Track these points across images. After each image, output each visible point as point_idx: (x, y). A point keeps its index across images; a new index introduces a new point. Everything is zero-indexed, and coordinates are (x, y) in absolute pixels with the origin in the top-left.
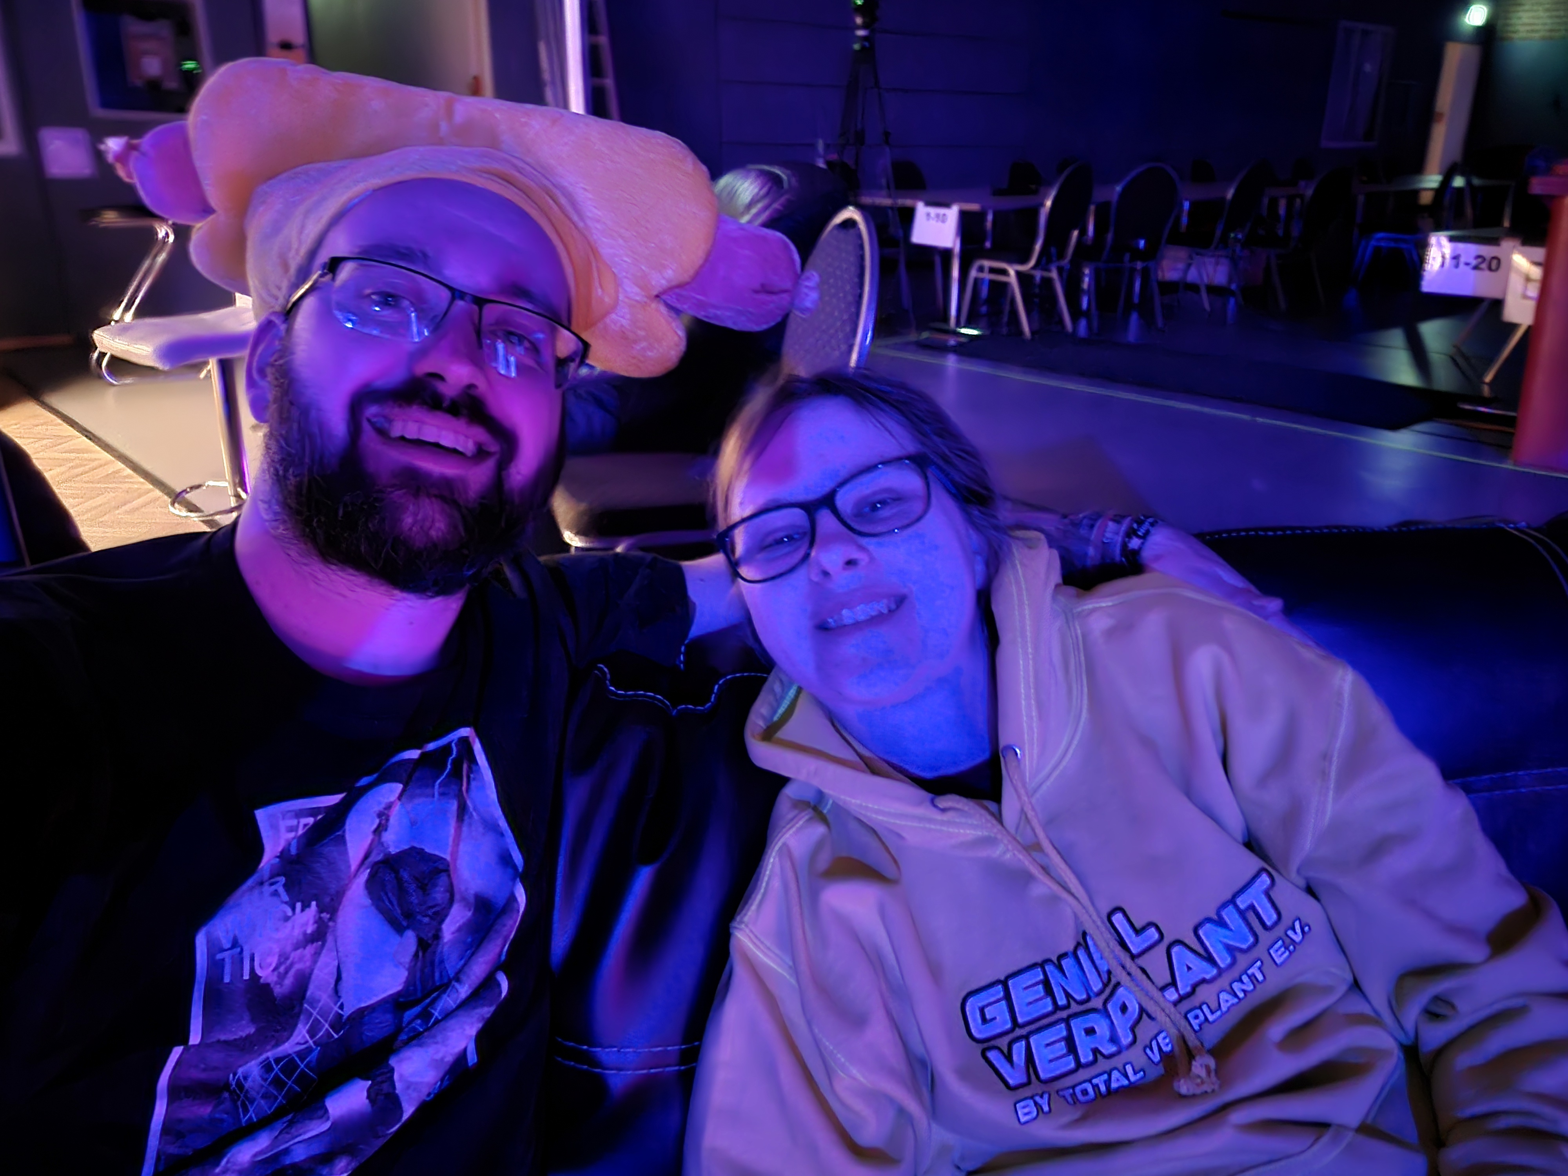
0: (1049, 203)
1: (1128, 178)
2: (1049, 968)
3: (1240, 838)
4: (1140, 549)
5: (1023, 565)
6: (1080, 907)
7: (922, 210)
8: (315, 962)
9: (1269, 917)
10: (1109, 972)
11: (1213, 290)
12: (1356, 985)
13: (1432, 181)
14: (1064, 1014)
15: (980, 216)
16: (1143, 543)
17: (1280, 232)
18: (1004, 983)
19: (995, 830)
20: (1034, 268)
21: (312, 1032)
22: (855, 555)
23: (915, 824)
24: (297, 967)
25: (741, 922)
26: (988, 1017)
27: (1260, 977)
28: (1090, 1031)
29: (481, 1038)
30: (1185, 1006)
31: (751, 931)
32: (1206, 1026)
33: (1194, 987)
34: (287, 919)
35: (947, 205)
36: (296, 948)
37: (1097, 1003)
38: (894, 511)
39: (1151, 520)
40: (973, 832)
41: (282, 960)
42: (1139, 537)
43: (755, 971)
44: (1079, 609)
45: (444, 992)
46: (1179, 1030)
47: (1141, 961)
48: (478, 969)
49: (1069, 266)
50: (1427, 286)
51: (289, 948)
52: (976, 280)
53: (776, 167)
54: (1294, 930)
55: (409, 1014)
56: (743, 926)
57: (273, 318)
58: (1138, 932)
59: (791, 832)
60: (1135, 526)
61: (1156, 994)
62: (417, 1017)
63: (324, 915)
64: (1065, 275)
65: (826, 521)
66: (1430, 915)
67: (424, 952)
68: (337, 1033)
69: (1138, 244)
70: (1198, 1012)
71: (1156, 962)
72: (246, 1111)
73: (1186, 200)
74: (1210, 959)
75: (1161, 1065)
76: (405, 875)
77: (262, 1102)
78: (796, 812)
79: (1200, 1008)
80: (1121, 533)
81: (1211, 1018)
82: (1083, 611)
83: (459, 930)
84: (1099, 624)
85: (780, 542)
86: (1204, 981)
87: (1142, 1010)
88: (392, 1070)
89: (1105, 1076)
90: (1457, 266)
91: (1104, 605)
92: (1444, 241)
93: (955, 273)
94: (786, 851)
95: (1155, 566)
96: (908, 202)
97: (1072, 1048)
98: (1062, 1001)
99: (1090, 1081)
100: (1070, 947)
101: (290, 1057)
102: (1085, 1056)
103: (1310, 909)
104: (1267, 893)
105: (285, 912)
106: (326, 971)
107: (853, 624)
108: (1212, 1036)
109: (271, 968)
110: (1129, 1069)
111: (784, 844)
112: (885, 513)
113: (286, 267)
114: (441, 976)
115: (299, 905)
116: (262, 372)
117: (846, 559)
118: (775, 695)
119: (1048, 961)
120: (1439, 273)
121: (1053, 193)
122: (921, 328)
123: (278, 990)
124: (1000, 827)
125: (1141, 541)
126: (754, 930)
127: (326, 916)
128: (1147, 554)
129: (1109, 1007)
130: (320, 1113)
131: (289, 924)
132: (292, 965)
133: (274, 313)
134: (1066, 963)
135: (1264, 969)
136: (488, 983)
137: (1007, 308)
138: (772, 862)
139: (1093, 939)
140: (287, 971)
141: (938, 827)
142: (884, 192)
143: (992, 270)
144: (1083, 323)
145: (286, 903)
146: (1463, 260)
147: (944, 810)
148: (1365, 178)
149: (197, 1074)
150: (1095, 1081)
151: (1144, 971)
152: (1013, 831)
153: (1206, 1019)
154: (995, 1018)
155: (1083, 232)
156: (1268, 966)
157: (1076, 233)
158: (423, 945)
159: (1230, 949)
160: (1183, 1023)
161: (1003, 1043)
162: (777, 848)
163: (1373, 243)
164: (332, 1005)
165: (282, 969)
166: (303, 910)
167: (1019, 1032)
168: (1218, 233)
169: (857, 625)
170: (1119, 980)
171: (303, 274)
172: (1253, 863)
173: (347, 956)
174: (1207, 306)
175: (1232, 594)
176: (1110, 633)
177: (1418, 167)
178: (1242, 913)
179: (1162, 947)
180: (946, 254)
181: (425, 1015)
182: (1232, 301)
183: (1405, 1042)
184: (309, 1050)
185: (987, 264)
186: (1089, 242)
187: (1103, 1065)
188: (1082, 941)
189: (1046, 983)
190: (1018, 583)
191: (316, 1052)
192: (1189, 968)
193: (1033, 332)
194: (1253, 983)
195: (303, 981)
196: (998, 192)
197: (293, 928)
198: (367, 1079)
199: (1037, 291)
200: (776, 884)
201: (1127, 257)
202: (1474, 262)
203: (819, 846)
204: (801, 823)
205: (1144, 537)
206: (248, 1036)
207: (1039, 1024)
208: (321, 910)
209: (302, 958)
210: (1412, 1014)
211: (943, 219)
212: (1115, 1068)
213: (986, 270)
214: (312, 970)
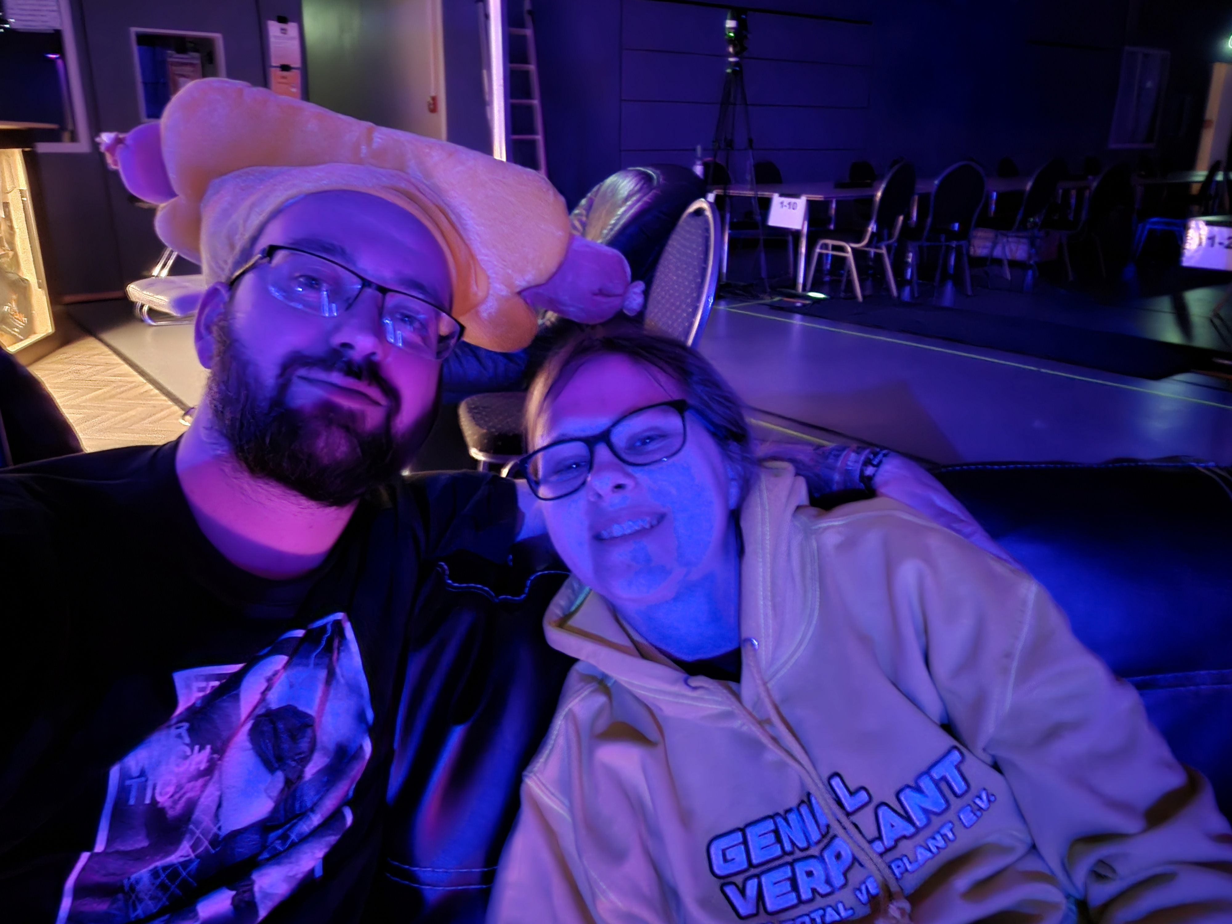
0: (879, 194)
1: (944, 174)
2: (779, 820)
3: (936, 719)
4: (874, 475)
5: (767, 489)
6: (803, 771)
7: (777, 199)
8: (202, 791)
9: (959, 786)
10: (828, 826)
11: (1013, 264)
12: (1033, 848)
13: (1200, 175)
14: (789, 859)
15: (825, 204)
16: (876, 471)
17: (1071, 217)
18: (742, 830)
19: (734, 707)
20: (868, 245)
21: (194, 848)
22: (622, 481)
23: (671, 699)
24: (188, 795)
25: (531, 772)
26: (729, 857)
27: (950, 835)
28: (810, 874)
29: (326, 859)
30: (889, 857)
31: (539, 779)
32: (906, 875)
33: (897, 841)
34: (186, 757)
35: (796, 196)
36: (190, 781)
37: (815, 851)
38: (658, 446)
39: (885, 452)
40: (718, 707)
41: (178, 790)
42: (874, 466)
43: (540, 812)
44: (816, 527)
45: (300, 820)
46: (883, 877)
47: (854, 818)
48: (329, 803)
49: (896, 244)
50: (1187, 262)
51: (184, 781)
52: (820, 255)
53: (650, 169)
54: (980, 798)
55: (273, 835)
56: (531, 775)
57: (219, 287)
58: (851, 794)
59: (577, 700)
60: (872, 456)
61: (865, 845)
62: (278, 838)
63: (215, 756)
64: (893, 252)
65: (602, 452)
66: (1093, 791)
67: (289, 788)
68: (214, 849)
69: (954, 227)
70: (900, 863)
71: (865, 819)
72: (135, 909)
73: (995, 191)
74: (908, 819)
75: (869, 905)
76: (281, 726)
77: (150, 902)
78: (582, 684)
79: (901, 860)
80: (861, 462)
81: (909, 867)
82: (820, 528)
83: (319, 771)
84: (831, 539)
85: (569, 467)
86: (904, 837)
87: (855, 859)
88: (252, 883)
89: (821, 912)
90: (1212, 245)
91: (836, 523)
92: (1202, 225)
93: (803, 250)
94: (571, 715)
95: (883, 490)
96: (766, 194)
97: (795, 887)
98: (788, 847)
99: (808, 915)
100: (793, 802)
101: (173, 867)
102: (806, 895)
103: (994, 781)
104: (957, 767)
105: (185, 752)
106: (210, 799)
107: (621, 537)
108: (911, 882)
109: (168, 796)
110: (840, 907)
111: (570, 710)
112: (652, 446)
113: (232, 246)
114: (301, 807)
115: (197, 747)
116: (208, 328)
117: (614, 484)
118: (573, 590)
119: (777, 814)
120: (1196, 251)
121: (883, 186)
122: (772, 294)
123: (171, 813)
124: (738, 704)
125: (875, 468)
126: (542, 779)
127: (216, 756)
128: (878, 479)
129: (826, 855)
130: (191, 915)
131: (187, 762)
132: (185, 793)
133: (221, 283)
134: (792, 817)
135: (954, 830)
136: (336, 815)
137: (844, 279)
138: (559, 724)
139: (816, 799)
140: (180, 798)
141: (690, 702)
142: (749, 186)
143: (835, 248)
144: (907, 290)
145: (187, 745)
146: (1217, 240)
147: (695, 688)
148: (1143, 173)
149: (97, 878)
150: (813, 915)
151: (856, 826)
152: (749, 708)
153: (907, 870)
154: (733, 859)
155: (908, 217)
156: (958, 829)
157: (901, 218)
158: (288, 782)
159: (926, 811)
160: (887, 871)
161: (739, 880)
162: (564, 713)
163: (1148, 226)
164: (212, 826)
165: (177, 796)
166: (200, 751)
167: (753, 871)
168: (1019, 218)
169: (624, 538)
170: (836, 832)
171: (246, 254)
172: (948, 741)
173: (228, 788)
174: (1009, 277)
175: (940, 514)
176: (842, 547)
177: (1191, 165)
178: (936, 783)
179: (872, 806)
180: (796, 234)
181: (284, 837)
182: (1030, 273)
183: (1078, 896)
184: (190, 861)
185: (830, 242)
186: (913, 225)
187: (820, 902)
188: (806, 799)
189: (776, 832)
190: (762, 505)
191: (196, 863)
192: (892, 826)
193: (864, 296)
194: (945, 841)
195: (191, 805)
196: (840, 185)
197: (190, 764)
198: (232, 890)
199: (871, 263)
200: (561, 741)
201: (943, 238)
202: (1226, 242)
203: (599, 713)
204: (586, 693)
205: (878, 466)
206: (143, 848)
207: (768, 866)
208: (214, 751)
209: (192, 790)
210: (1081, 873)
211: (793, 207)
212: (830, 906)
213: (830, 247)
214: (199, 798)
